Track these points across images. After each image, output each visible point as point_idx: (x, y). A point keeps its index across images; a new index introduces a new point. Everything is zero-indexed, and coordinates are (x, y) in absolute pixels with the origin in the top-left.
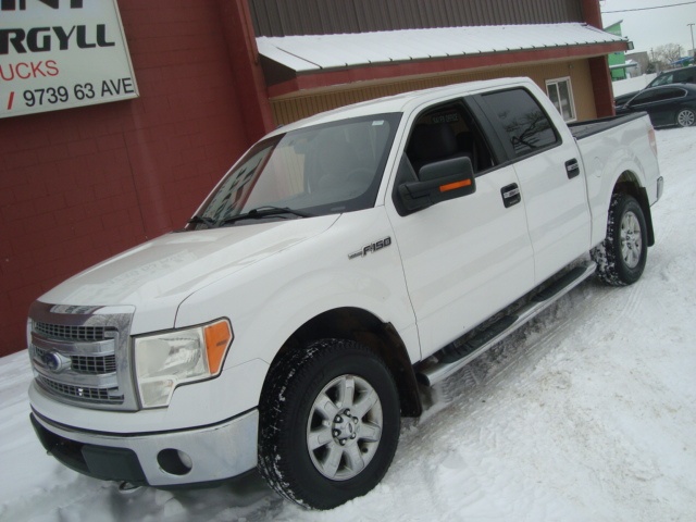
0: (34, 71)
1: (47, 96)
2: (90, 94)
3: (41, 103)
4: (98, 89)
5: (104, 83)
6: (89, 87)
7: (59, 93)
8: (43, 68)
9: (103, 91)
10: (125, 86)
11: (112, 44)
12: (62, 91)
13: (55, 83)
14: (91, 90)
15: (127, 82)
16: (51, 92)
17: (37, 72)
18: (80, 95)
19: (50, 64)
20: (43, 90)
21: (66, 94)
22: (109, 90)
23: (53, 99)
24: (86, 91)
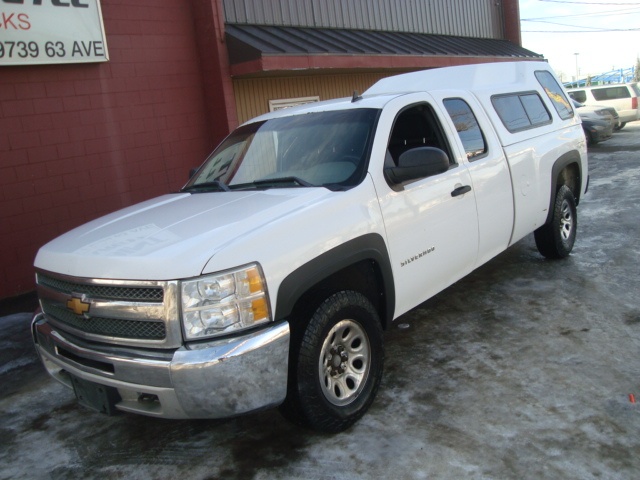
0: (5, 22)
1: (17, 49)
2: (61, 53)
3: (10, 55)
4: (69, 49)
5: (75, 43)
6: (60, 46)
7: (30, 48)
8: (14, 20)
9: (74, 51)
10: (95, 48)
11: (86, 6)
12: (33, 47)
13: (26, 36)
14: (62, 49)
15: (97, 45)
16: (22, 46)
17: (8, 23)
18: (50, 52)
19: (22, 17)
20: (13, 43)
21: (37, 49)
22: (79, 51)
23: (23, 53)
24: (57, 49)
